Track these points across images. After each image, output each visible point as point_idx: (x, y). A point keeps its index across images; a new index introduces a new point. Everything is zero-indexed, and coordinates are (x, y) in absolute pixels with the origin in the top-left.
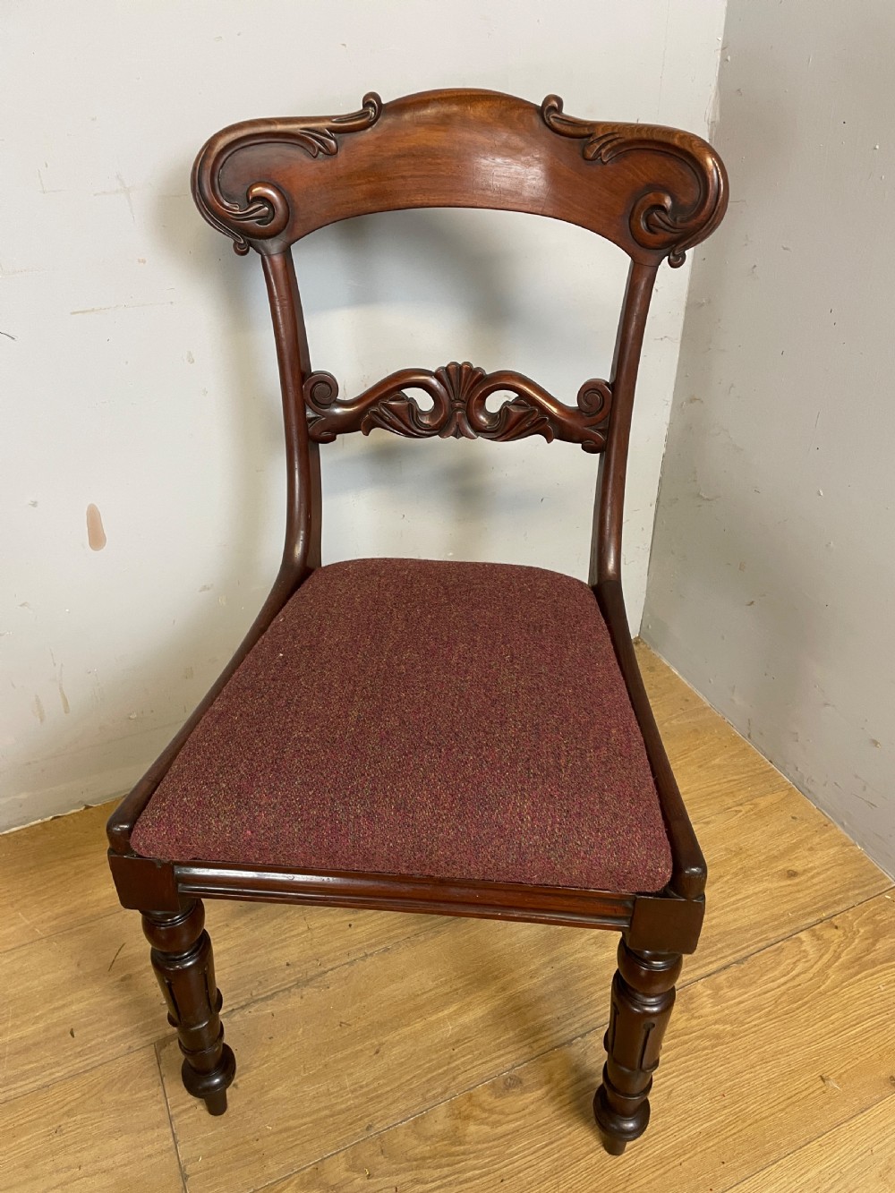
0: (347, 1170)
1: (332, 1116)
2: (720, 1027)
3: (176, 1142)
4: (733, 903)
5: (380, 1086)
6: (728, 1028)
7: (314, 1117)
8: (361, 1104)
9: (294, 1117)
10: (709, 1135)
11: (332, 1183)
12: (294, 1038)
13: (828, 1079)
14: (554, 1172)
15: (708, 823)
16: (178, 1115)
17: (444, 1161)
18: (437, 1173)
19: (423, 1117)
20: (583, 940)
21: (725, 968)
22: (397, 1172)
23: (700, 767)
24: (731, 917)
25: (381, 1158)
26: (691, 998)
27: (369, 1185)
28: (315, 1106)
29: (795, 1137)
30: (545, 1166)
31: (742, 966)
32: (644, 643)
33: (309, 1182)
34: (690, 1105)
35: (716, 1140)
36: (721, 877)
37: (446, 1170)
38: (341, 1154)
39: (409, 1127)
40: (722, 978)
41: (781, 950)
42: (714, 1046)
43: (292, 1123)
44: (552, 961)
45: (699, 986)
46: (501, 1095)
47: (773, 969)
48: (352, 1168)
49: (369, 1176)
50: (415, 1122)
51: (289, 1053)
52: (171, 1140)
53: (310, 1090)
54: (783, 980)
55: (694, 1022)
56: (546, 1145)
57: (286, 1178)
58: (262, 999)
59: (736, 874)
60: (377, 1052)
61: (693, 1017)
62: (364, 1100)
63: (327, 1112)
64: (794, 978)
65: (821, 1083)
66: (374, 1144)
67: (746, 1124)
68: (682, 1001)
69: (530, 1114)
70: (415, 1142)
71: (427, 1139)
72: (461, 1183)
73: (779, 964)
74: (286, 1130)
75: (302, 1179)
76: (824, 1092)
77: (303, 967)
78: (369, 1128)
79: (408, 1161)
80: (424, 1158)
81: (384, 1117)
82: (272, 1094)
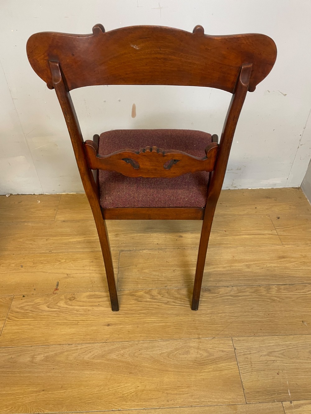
0: (157, 293)
1: (158, 281)
2: (276, 298)
3: (118, 273)
4: (296, 269)
5: (172, 278)
6: (278, 299)
7: (153, 279)
8: (165, 281)
9: (148, 278)
10: (260, 322)
11: (153, 295)
12: (154, 260)
13: (305, 322)
14: (211, 313)
15: (298, 246)
16: (121, 267)
17: (182, 300)
18: (180, 302)
19: (180, 289)
20: (243, 264)
21: (284, 285)
22: (170, 298)
23: (303, 230)
24: (293, 273)
25: (166, 294)
26: (270, 288)
27: (162, 299)
28: (154, 277)
29: (286, 332)
30: (209, 311)
31: (291, 286)
32: (301, 189)
33: (147, 293)
34: (257, 313)
35: (261, 324)
36: (295, 262)
37: (182, 303)
38: (157, 290)
39: (176, 290)
40: (282, 287)
41: (306, 286)
42: (271, 302)
43: (147, 279)
44: (231, 266)
45: (274, 287)
46: (203, 292)
47: (300, 290)
48: (159, 293)
49: (162, 297)
50: (178, 290)
51: (151, 263)
52: (117, 272)
53: (154, 273)
54: (302, 294)
55: (268, 294)
56: (211, 307)
57: (142, 290)
58: (148, 249)
59: (301, 262)
60: (174, 271)
61: (268, 293)
62: (167, 280)
63: (157, 279)
64: (307, 294)
65: (302, 323)
66: (166, 290)
67: (272, 324)
68: (267, 288)
69: (210, 299)
70: (177, 294)
71: (180, 294)
72: (185, 307)
73: (304, 289)
74: (145, 279)
75: (146, 291)
76: (302, 325)
77: (161, 246)
78: (166, 287)
79: (173, 297)
80: (177, 298)
81: (170, 286)
82: (144, 271)
